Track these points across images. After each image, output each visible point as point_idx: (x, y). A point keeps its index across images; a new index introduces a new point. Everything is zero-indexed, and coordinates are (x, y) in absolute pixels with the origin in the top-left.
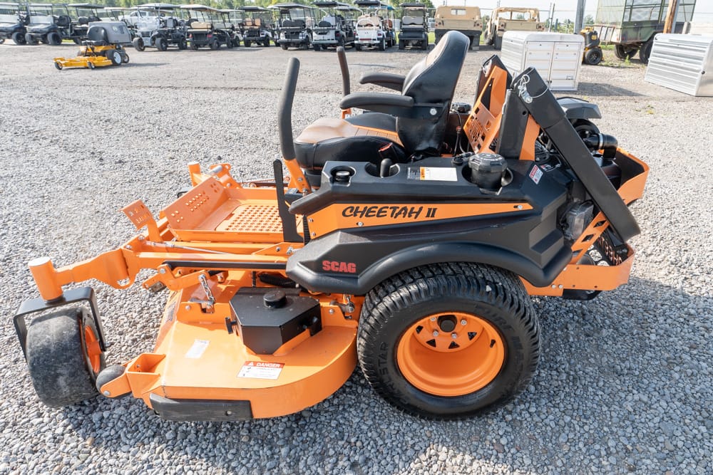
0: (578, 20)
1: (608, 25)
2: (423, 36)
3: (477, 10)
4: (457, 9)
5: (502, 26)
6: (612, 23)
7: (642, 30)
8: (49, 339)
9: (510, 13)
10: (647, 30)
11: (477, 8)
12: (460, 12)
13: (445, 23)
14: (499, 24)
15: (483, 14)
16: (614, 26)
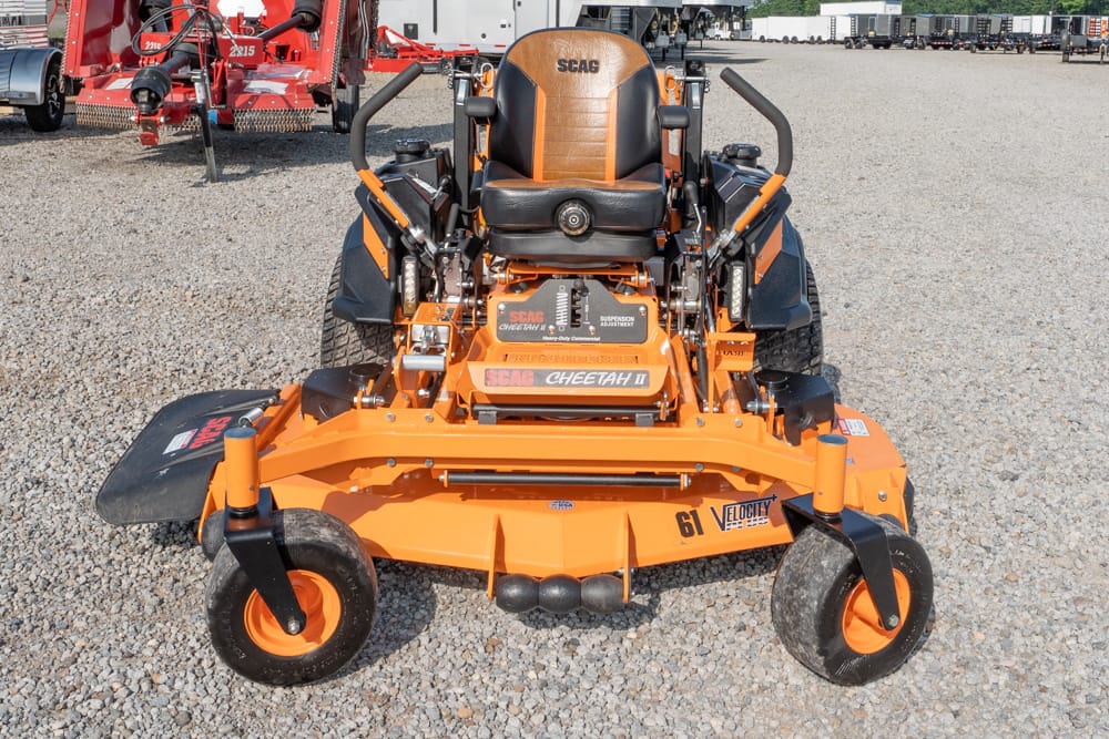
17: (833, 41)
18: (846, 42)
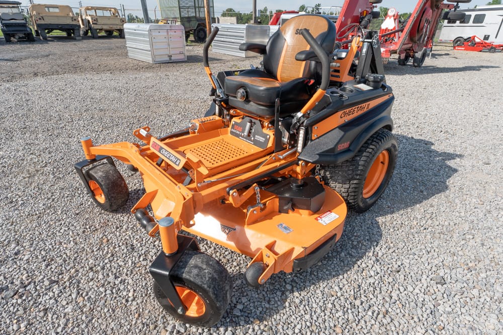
0: (145, 16)
1: (171, 19)
2: (28, 29)
3: (69, 8)
4: (49, 7)
5: (95, 20)
6: (173, 18)
7: (192, 22)
8: (208, 272)
9: (94, 10)
10: (195, 22)
11: (68, 7)
12: (51, 10)
13: (44, 18)
14: (92, 19)
15: (75, 11)
16: (175, 20)
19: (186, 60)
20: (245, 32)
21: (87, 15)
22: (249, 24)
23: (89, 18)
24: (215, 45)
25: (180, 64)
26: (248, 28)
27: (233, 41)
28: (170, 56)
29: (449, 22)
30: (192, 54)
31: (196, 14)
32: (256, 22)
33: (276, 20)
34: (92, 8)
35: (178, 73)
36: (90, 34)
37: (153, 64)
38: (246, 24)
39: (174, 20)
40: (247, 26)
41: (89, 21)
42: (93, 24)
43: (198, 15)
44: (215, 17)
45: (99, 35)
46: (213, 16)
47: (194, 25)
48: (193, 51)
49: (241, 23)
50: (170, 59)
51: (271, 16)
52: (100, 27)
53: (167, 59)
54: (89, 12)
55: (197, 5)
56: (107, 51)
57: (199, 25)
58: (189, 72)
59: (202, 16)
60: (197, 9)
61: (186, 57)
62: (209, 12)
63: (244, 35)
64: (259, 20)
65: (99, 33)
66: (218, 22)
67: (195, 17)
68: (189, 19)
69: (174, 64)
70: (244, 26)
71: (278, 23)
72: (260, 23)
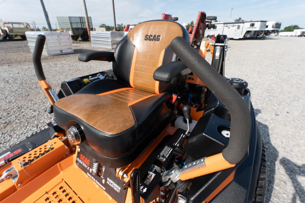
1: (66, 29)
5: (11, 30)
9: (11, 24)
14: (8, 29)
17: (295, 36)
18: (299, 36)
19: (73, 52)
20: (110, 35)
21: (5, 27)
22: (113, 31)
23: (7, 29)
24: (93, 43)
25: (69, 55)
26: (112, 34)
27: (103, 40)
28: (61, 51)
29: (208, 29)
30: (79, 48)
31: (82, 26)
32: (116, 30)
33: (127, 29)
34: (9, 23)
35: (65, 62)
36: (8, 38)
37: (48, 57)
38: (111, 31)
39: (68, 29)
40: (111, 32)
41: (6, 31)
42: (10, 32)
43: (83, 27)
44: (93, 28)
45: (15, 38)
46: (92, 27)
47: (81, 32)
48: (79, 46)
49: (108, 31)
50: (62, 53)
51: (125, 27)
52: (15, 34)
53: (59, 52)
54: (6, 25)
55: (82, 22)
56: (15, 49)
57: (84, 32)
58: (73, 60)
59: (85, 27)
60: (82, 24)
61: (73, 50)
62: (89, 25)
63: (110, 37)
64: (118, 29)
65: (14, 37)
66: (95, 30)
67: (82, 28)
68: (77, 29)
69: (64, 56)
70: (110, 32)
71: (128, 31)
72: (119, 30)
